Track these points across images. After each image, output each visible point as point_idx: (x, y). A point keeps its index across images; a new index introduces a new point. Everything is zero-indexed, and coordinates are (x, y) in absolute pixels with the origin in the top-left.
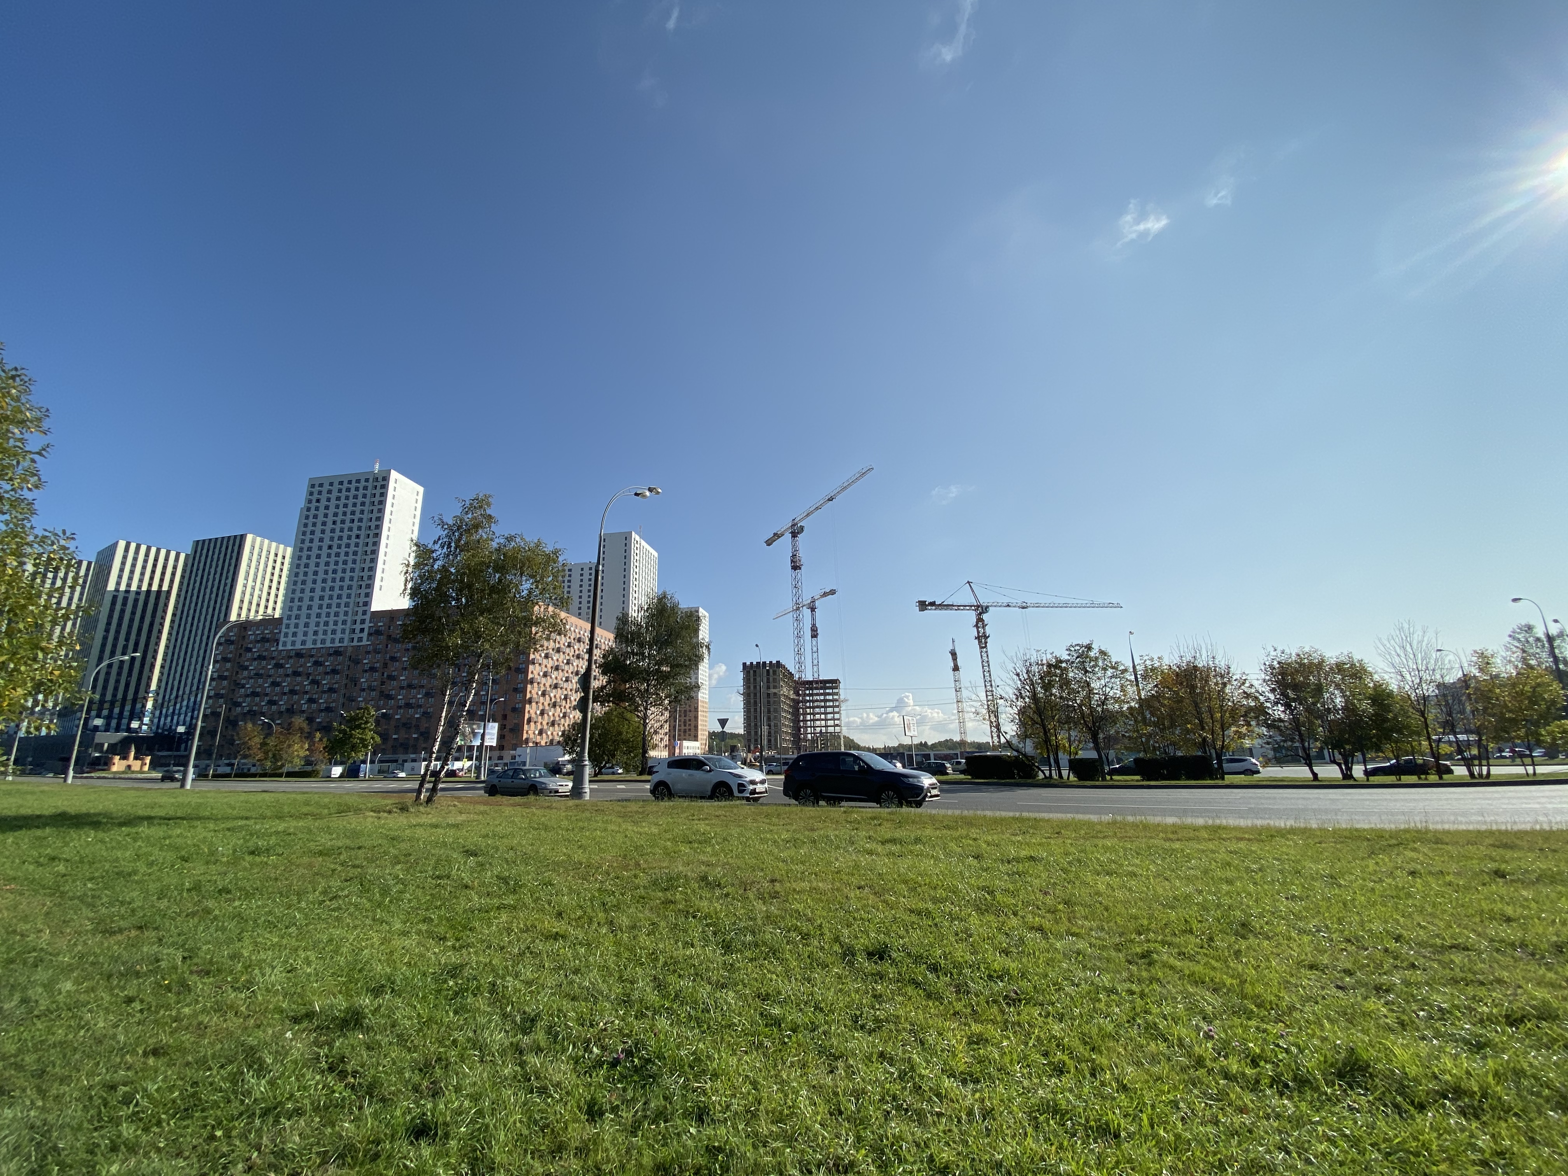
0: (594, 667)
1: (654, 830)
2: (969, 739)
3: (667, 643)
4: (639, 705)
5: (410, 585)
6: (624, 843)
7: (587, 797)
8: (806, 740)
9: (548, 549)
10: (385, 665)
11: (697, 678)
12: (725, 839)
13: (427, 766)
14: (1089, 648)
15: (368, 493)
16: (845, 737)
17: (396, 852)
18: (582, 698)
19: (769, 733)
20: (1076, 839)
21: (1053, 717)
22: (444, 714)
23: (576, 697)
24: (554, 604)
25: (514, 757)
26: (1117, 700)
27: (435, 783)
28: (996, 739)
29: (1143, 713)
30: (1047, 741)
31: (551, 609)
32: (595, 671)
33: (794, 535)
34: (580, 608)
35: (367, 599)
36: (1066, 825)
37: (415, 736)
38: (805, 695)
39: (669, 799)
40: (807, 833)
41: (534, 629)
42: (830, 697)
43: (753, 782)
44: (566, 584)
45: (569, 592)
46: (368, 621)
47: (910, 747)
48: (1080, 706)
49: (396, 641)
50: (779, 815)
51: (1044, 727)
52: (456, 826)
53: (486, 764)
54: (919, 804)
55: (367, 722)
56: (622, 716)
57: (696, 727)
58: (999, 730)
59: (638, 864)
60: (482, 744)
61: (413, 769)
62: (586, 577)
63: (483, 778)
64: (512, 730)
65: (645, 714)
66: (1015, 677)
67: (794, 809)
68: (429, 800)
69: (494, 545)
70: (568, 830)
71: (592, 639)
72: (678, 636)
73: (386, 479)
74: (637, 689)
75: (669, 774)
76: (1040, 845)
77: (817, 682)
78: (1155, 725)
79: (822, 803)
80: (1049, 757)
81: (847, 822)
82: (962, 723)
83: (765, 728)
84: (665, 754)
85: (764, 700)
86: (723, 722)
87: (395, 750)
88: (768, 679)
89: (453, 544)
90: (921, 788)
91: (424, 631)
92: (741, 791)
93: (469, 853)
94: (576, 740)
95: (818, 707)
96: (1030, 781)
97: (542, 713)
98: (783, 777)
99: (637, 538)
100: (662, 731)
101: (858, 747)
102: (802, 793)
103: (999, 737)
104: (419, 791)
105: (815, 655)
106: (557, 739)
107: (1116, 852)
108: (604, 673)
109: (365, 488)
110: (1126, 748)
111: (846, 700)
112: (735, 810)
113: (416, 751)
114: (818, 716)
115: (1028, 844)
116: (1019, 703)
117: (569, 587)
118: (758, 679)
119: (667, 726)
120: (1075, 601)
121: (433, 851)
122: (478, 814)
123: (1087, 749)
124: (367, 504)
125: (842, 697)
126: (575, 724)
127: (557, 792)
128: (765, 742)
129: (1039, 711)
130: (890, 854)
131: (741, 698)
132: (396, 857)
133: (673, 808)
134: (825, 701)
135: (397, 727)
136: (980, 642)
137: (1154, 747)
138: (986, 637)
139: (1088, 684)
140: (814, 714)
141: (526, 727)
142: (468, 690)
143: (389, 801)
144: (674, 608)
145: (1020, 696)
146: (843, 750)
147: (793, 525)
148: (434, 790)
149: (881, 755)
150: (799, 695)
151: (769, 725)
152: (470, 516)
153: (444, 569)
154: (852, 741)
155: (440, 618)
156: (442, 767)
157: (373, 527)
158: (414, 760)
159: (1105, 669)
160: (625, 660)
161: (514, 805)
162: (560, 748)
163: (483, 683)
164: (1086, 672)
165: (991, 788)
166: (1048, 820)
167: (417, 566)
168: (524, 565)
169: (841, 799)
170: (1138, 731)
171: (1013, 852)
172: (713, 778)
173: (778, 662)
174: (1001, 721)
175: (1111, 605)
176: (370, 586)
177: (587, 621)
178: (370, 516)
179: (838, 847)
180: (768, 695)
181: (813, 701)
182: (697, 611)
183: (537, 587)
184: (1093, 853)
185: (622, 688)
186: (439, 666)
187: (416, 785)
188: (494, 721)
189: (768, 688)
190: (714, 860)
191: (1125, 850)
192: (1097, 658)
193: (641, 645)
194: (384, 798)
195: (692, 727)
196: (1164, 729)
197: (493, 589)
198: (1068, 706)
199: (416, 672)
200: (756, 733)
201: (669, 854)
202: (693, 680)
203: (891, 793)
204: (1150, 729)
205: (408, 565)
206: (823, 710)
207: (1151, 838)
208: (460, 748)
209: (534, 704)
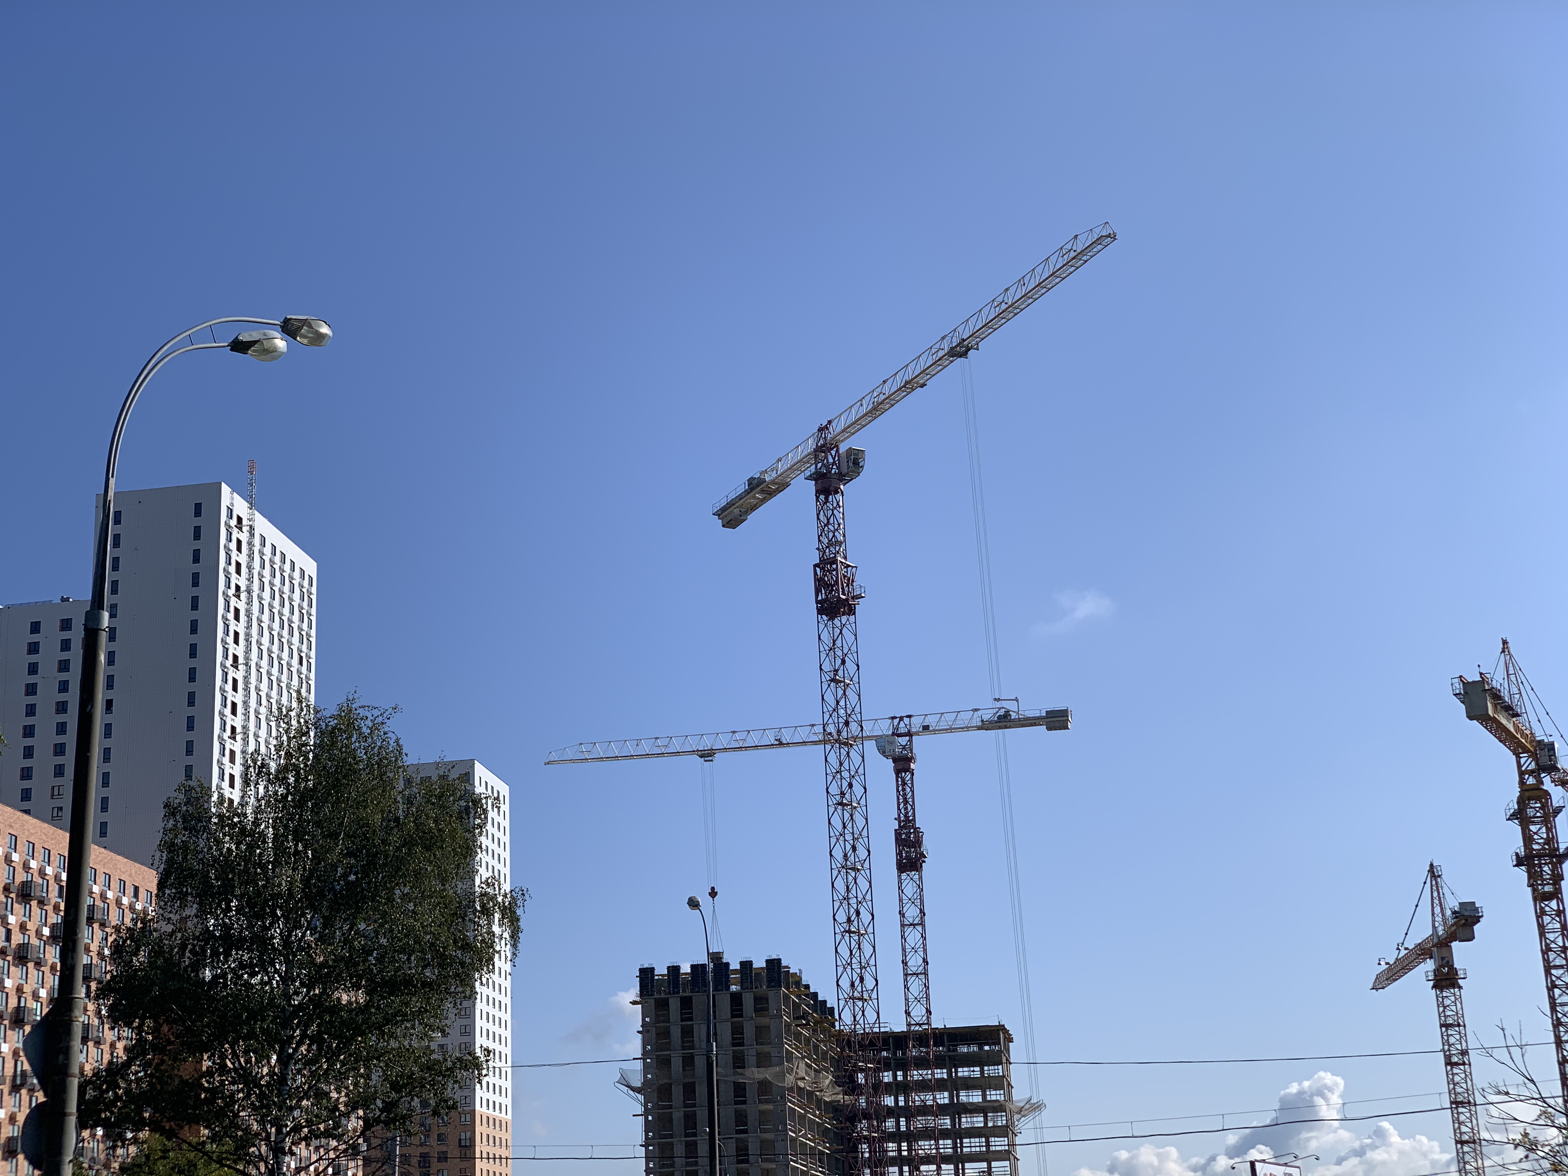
0: (81, 992)
3: (355, 900)
4: (249, 1138)
11: (469, 1031)
18: (37, 1114)
23: (15, 1109)
32: (88, 1011)
33: (827, 485)
34: (26, 774)
38: (879, 1088)
42: (976, 1097)
62: (50, 655)
71: (72, 891)
72: (397, 871)
74: (246, 1078)
77: (922, 1039)
85: (724, 1112)
88: (738, 1033)
95: (928, 1134)
99: (241, 507)
105: (913, 936)
108: (117, 1017)
111: (1035, 1107)
118: (700, 1031)
125: (1019, 1095)
131: (635, 1104)
134: (956, 1110)
136: (1534, 877)
138: (1559, 857)
144: (385, 763)
147: (822, 449)
150: (852, 1088)
160: (197, 966)
173: (774, 965)
177: (54, 819)
180: (740, 1090)
181: (909, 1113)
182: (468, 777)
185: (186, 1070)
189: (739, 1062)
193: (257, 908)
202: (453, 1040)
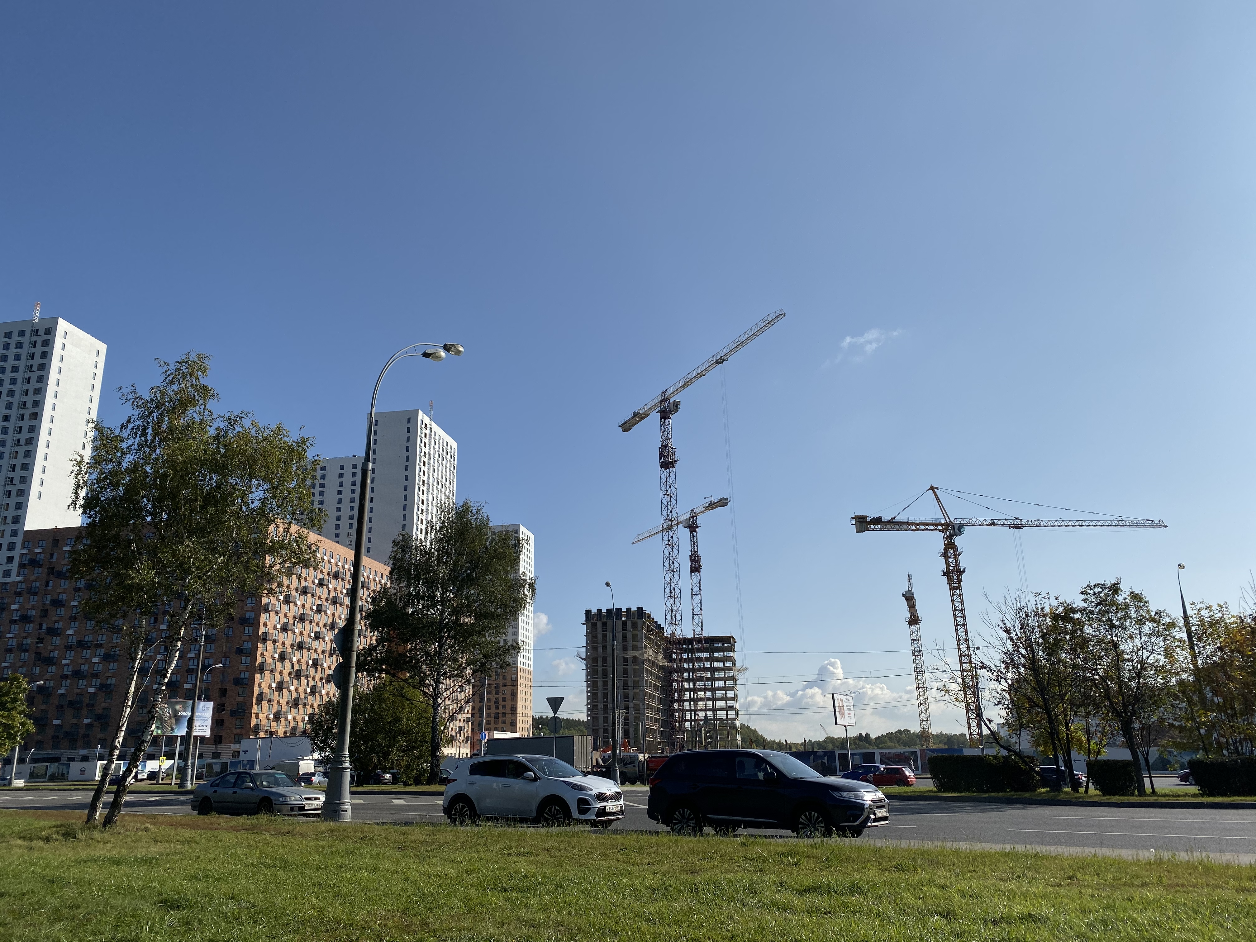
0: (358, 617)
1: (451, 870)
2: (934, 730)
3: (469, 581)
4: (426, 677)
5: (83, 493)
6: (404, 890)
7: (348, 817)
8: (682, 730)
9: (292, 438)
10: (44, 613)
11: (516, 634)
12: (559, 886)
13: (106, 769)
14: (1115, 589)
15: (24, 352)
16: (743, 726)
17: (56, 903)
18: (340, 665)
19: (626, 719)
20: (1099, 887)
21: (1062, 697)
22: (132, 689)
23: (331, 663)
24: (299, 521)
25: (236, 755)
26: (1159, 670)
27: (118, 794)
28: (975, 731)
29: (1200, 691)
30: (1053, 733)
31: (294, 528)
32: (360, 625)
33: (665, 415)
34: (337, 527)
35: (18, 513)
36: (1084, 865)
37: (87, 721)
38: (682, 660)
39: (474, 822)
40: (685, 876)
41: (268, 559)
42: (721, 665)
43: (601, 797)
44: (317, 490)
45: (321, 502)
46: (19, 546)
47: (843, 743)
48: (1103, 678)
49: (60, 575)
50: (641, 848)
51: (1048, 711)
52: (149, 862)
53: (194, 764)
54: (857, 832)
55: (15, 700)
56: (400, 694)
57: (514, 710)
58: (979, 716)
59: (425, 924)
60: (189, 733)
61: (83, 772)
62: (348, 479)
63: (189, 787)
64: (233, 713)
65: (436, 690)
66: (1004, 635)
67: (665, 839)
68: (108, 821)
69: (212, 431)
70: (318, 868)
71: (355, 575)
72: (487, 568)
73: (50, 331)
74: (424, 651)
75: (472, 784)
76: (1043, 896)
77: (699, 641)
78: (1220, 708)
79: (708, 829)
80: (1056, 757)
81: (746, 859)
82: (923, 704)
83: (620, 713)
84: (465, 751)
85: (618, 669)
86: (555, 703)
87: (56, 743)
88: (625, 637)
89: (150, 431)
90: (860, 807)
91: (104, 563)
92: (583, 811)
93: (168, 904)
94: (330, 729)
95: (701, 679)
96: (1027, 795)
97: (280, 687)
98: (647, 788)
99: (427, 420)
100: (461, 717)
101: (763, 743)
102: (677, 815)
103: (979, 726)
104: (93, 807)
105: (697, 599)
106: (302, 726)
107: (1162, 909)
108: (373, 627)
109: (19, 345)
110: (1177, 745)
112: (574, 841)
113: (89, 744)
114: (701, 694)
115: (1025, 896)
116: (1010, 675)
117: (322, 494)
118: (609, 636)
119: (468, 708)
120: (1094, 517)
121: (113, 901)
122: (182, 843)
123: (1116, 746)
124: (22, 369)
125: (738, 664)
126: (329, 703)
127: (302, 808)
128: (620, 734)
129: (1041, 688)
130: (812, 910)
131: (583, 665)
132: (56, 910)
133: (479, 836)
134: (713, 670)
135: (60, 708)
136: (950, 580)
137: (1219, 743)
138: (960, 572)
139: (1116, 645)
140: (695, 690)
141: (255, 707)
142: (169, 651)
143: (45, 823)
144: (483, 526)
145: (1011, 663)
146: (740, 748)
147: (663, 401)
148: (115, 806)
149: (800, 755)
150: (671, 660)
151: (626, 708)
152: (175, 387)
153: (134, 468)
154: (754, 732)
155: (130, 542)
156: (129, 771)
157: (29, 404)
158: (85, 759)
159: (1140, 622)
160: (405, 606)
161: (236, 829)
162: (308, 742)
163: (190, 641)
164: (1112, 626)
165: (967, 806)
166: (1055, 858)
167: (96, 461)
168: (255, 462)
169: (738, 824)
170: (1193, 718)
171: (1001, 908)
172: (541, 791)
173: (640, 609)
174: (983, 703)
175: (1149, 524)
176: (23, 493)
177: (348, 545)
178: (26, 386)
179: (732, 899)
180: (625, 660)
181: (694, 670)
182: (517, 531)
183: (274, 497)
184: (1125, 910)
185: (401, 649)
186: (125, 615)
187: (88, 797)
188: (208, 699)
189: (625, 649)
190: (541, 916)
191: (1176, 905)
192: (1127, 606)
193: (431, 584)
194: (39, 817)
195: (508, 710)
196: (1234, 715)
197: (209, 499)
198: (1085, 679)
199: (90, 624)
200: (606, 719)
201: (472, 908)
202: (510, 638)
203: (814, 815)
204: (1212, 715)
205: (79, 463)
206: (708, 684)
207: (1217, 887)
208: (156, 740)
209: (267, 673)
